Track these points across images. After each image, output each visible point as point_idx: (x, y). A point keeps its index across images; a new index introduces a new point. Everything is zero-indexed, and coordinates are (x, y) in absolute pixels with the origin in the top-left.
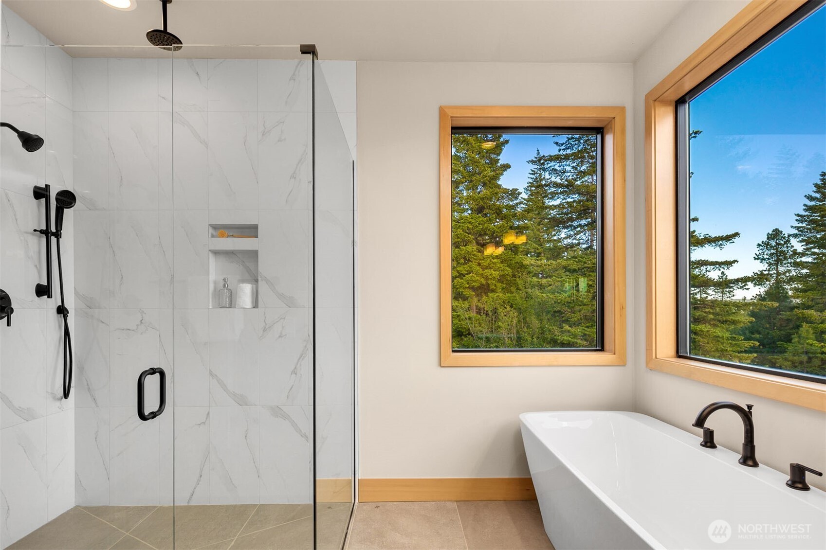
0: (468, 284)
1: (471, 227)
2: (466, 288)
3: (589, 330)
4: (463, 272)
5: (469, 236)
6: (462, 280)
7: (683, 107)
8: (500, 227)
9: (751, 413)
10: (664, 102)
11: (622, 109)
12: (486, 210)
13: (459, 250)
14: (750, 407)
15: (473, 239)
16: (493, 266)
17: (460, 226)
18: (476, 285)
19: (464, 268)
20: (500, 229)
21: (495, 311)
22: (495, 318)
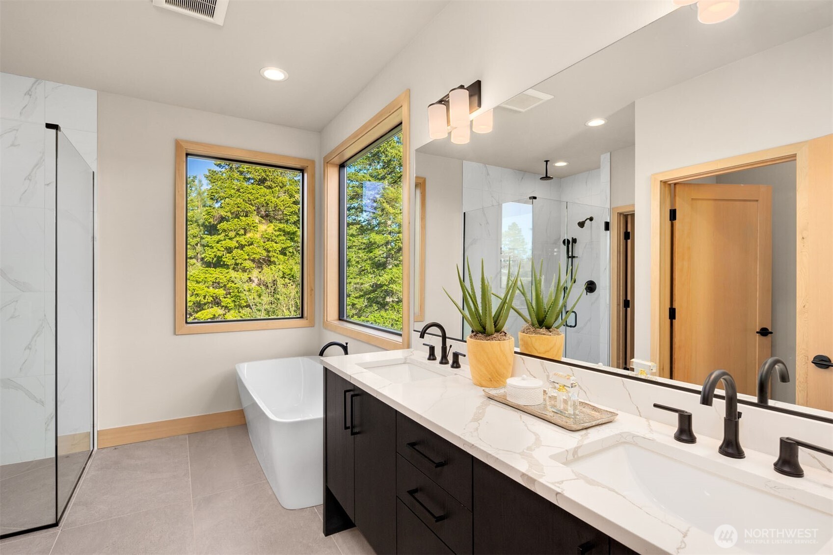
0: (248, 255)
1: (251, 198)
2: (246, 259)
3: (356, 300)
4: (242, 243)
5: (250, 207)
6: (242, 251)
7: (343, 170)
8: (283, 201)
9: (347, 346)
10: (333, 165)
11: (313, 162)
12: (268, 182)
13: (239, 220)
14: (347, 344)
15: (255, 210)
16: (275, 239)
17: (239, 195)
18: (257, 257)
19: (245, 239)
20: (283, 202)
21: (274, 282)
22: (274, 290)
